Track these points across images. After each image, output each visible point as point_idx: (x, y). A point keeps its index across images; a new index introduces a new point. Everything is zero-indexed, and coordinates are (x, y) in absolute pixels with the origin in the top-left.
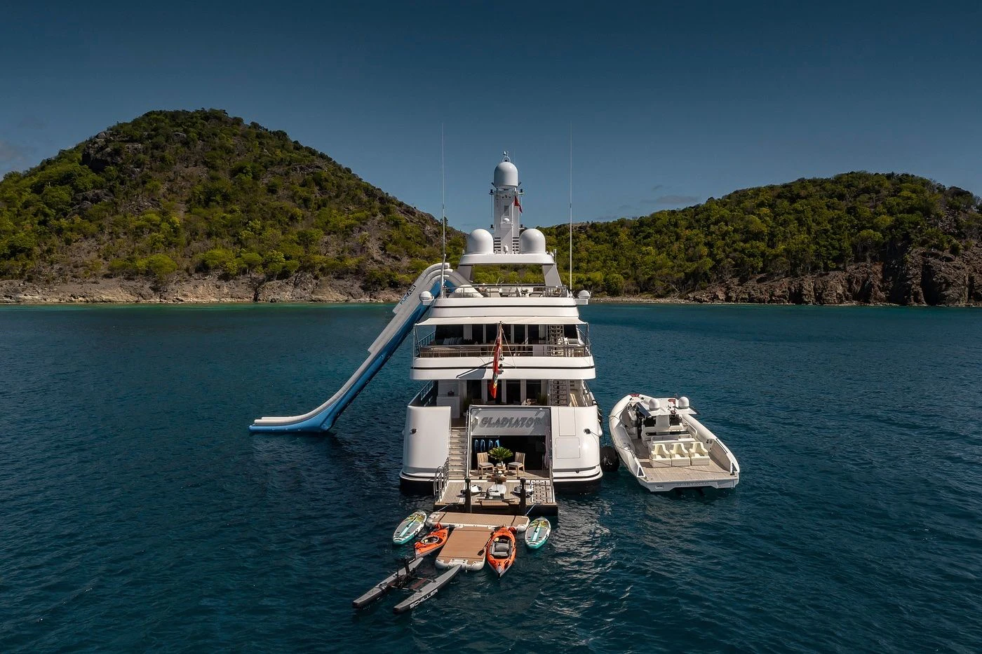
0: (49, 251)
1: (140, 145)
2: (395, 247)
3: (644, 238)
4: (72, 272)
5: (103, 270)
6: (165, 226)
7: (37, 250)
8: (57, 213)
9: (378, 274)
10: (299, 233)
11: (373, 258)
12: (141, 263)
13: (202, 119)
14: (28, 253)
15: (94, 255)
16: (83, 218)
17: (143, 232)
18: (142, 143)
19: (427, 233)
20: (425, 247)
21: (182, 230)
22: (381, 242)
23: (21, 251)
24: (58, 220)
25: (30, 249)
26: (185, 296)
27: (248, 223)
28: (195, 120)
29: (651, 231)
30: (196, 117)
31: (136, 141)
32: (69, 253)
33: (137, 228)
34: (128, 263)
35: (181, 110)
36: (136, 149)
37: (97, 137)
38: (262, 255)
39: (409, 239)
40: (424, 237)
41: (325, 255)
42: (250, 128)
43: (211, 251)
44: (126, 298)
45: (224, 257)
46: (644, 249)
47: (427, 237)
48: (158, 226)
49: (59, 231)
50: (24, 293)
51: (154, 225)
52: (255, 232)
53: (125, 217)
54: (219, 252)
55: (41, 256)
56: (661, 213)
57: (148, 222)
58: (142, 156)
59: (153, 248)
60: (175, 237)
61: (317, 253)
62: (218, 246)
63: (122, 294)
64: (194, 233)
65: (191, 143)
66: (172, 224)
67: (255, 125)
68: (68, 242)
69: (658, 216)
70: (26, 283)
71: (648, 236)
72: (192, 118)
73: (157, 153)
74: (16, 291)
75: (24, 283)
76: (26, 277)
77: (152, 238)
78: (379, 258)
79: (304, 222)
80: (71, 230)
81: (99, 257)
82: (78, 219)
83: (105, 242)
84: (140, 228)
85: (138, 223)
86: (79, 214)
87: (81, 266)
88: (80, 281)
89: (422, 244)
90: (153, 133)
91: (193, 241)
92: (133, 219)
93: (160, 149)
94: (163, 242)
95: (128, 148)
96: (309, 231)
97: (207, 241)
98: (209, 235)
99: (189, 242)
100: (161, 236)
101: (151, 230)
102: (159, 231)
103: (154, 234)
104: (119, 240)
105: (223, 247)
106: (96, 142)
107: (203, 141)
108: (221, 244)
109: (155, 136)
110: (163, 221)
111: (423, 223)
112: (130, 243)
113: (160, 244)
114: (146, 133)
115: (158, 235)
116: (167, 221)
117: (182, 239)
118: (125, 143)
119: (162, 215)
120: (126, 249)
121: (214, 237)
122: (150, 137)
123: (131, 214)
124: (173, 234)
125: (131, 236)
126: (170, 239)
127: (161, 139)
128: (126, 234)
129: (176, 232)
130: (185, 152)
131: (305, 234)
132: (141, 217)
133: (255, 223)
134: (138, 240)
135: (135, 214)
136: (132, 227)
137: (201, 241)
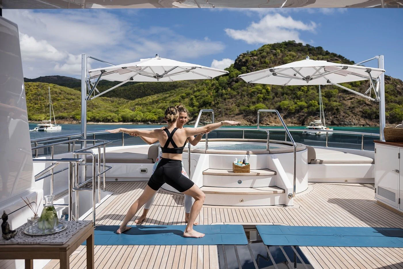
0: (218, 103)
1: (256, 57)
4: (225, 112)
5: (237, 111)
6: (264, 91)
7: (213, 103)
8: (222, 88)
9: (369, 111)
10: (325, 92)
11: (365, 103)
12: (252, 108)
13: (284, 45)
14: (210, 104)
15: (234, 105)
16: (231, 89)
17: (254, 94)
18: (257, 56)
19: (398, 89)
20: (397, 97)
21: (271, 92)
23: (207, 104)
24: (222, 90)
25: (211, 103)
26: (271, 122)
27: (301, 88)
28: (281, 46)
30: (282, 45)
31: (255, 56)
32: (225, 104)
33: (252, 92)
34: (247, 108)
35: (276, 43)
36: (254, 59)
37: (240, 56)
38: (307, 103)
40: (396, 91)
41: (339, 102)
42: (305, 46)
43: (283, 102)
44: (245, 123)
45: (289, 104)
47: (398, 91)
48: (261, 91)
49: (222, 95)
50: (207, 121)
51: (259, 91)
52: (304, 92)
53: (248, 88)
54: (286, 102)
55: (214, 106)
57: (257, 89)
58: (256, 62)
59: (258, 101)
60: (268, 96)
61: (335, 101)
62: (287, 99)
63: (244, 121)
64: (276, 94)
65: (277, 54)
66: (267, 90)
67: (308, 45)
68: (225, 99)
70: (208, 117)
73: (262, 60)
74: (204, 120)
75: (207, 117)
76: (208, 114)
77: (258, 97)
78: (369, 103)
80: (226, 94)
81: (236, 105)
82: (229, 89)
83: (239, 99)
84: (254, 92)
85: (253, 90)
86: (230, 87)
87: (229, 110)
88: (227, 116)
89: (395, 95)
90: (262, 52)
91: (276, 97)
92: (251, 88)
93: (264, 58)
94: (262, 98)
95: (251, 59)
96: (331, 91)
97: (282, 97)
98: (283, 94)
99: (274, 98)
100: (262, 96)
101: (258, 93)
102: (261, 93)
103: (259, 95)
104: (244, 98)
105: (289, 99)
106: (239, 58)
107: (283, 53)
108: (288, 98)
109: (262, 53)
110: (263, 89)
111: (396, 84)
112: (249, 99)
113: (261, 99)
114: (259, 52)
115: (261, 95)
116: (265, 89)
117: (271, 97)
118: (250, 57)
119: (263, 86)
120: (247, 101)
121: (285, 95)
122: (260, 53)
123: (250, 86)
124: (267, 94)
125: (249, 96)
126: (266, 97)
127: (264, 54)
128: (247, 95)
129: (268, 94)
130: (275, 58)
131: (329, 92)
132: (254, 87)
133: (305, 88)
134: (252, 98)
135: (252, 86)
136: (250, 92)
137: (279, 97)
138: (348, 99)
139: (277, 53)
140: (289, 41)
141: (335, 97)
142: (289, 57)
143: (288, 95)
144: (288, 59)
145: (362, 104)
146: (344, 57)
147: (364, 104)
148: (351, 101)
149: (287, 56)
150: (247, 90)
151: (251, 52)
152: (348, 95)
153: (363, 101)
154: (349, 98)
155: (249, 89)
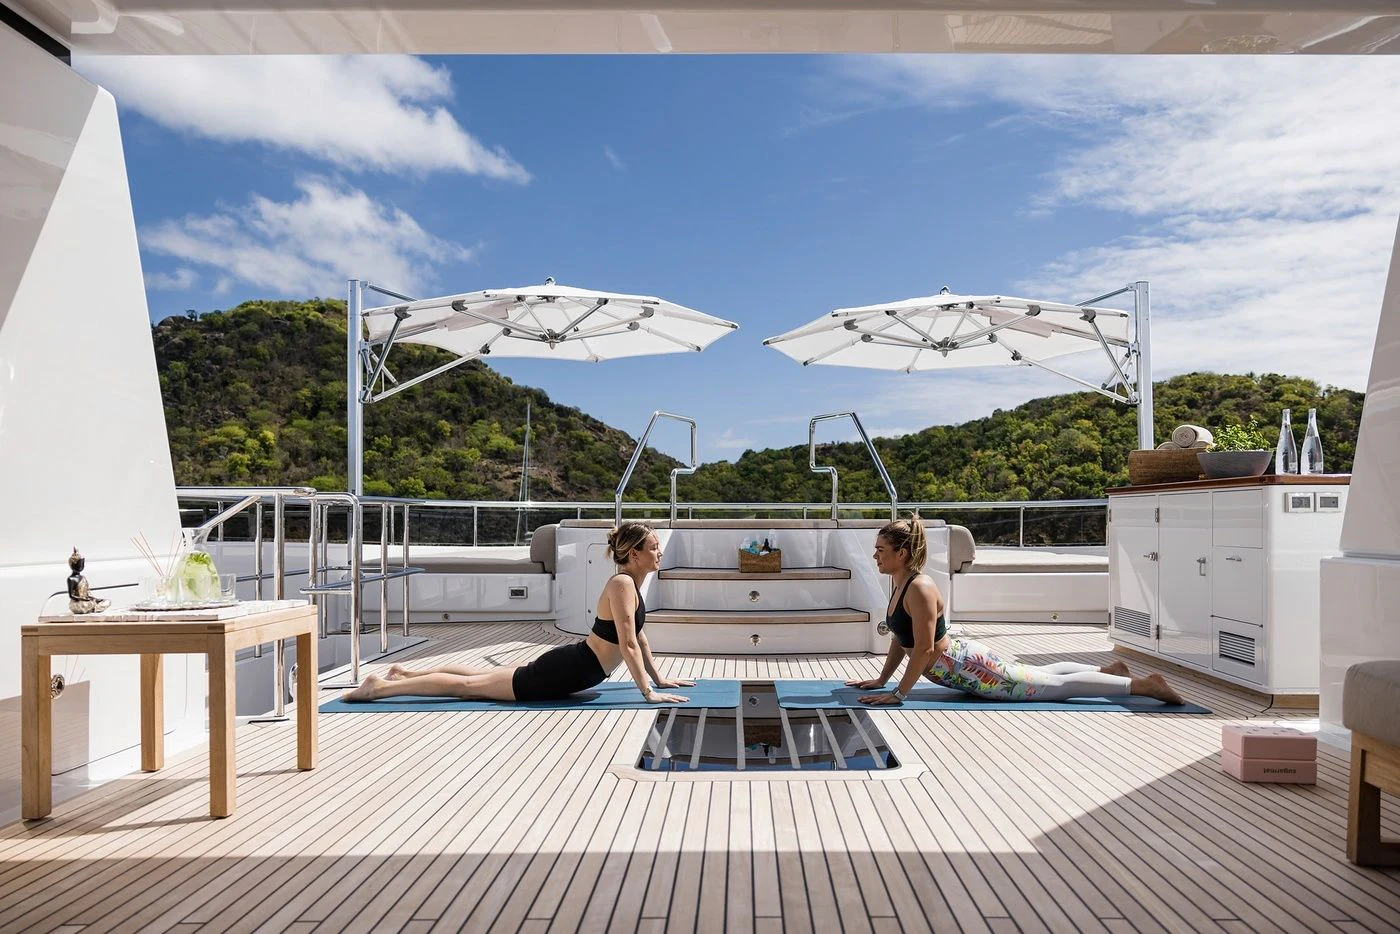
1: (222, 334)
2: (579, 473)
3: (918, 462)
6: (251, 443)
10: (445, 454)
11: (551, 489)
13: (315, 310)
17: (218, 451)
18: (226, 333)
19: (622, 455)
21: (277, 450)
22: (562, 467)
27: (373, 440)
28: (306, 311)
29: (926, 452)
30: (308, 308)
31: (219, 330)
33: (210, 445)
35: (286, 300)
36: (216, 340)
37: (162, 323)
38: (393, 485)
39: (600, 462)
40: (619, 461)
41: (483, 484)
43: (319, 478)
46: (921, 475)
48: (242, 443)
51: (237, 441)
52: (382, 452)
53: (194, 430)
54: (329, 480)
56: (935, 428)
57: (227, 437)
58: (223, 348)
59: (232, 475)
60: (267, 458)
61: (474, 481)
62: (330, 471)
64: (295, 455)
65: (297, 334)
66: (263, 442)
69: (932, 432)
71: (925, 458)
72: (302, 309)
73: (245, 346)
77: (231, 461)
78: (559, 488)
79: (453, 439)
84: (216, 446)
85: (211, 439)
89: (616, 470)
90: (243, 320)
91: (293, 465)
92: (205, 433)
93: (251, 341)
94: (248, 466)
95: (205, 338)
96: (460, 452)
97: (312, 465)
98: (316, 456)
99: (286, 467)
100: (246, 457)
101: (231, 449)
102: (242, 451)
103: (235, 454)
104: (181, 463)
105: (336, 473)
106: (160, 331)
107: (313, 331)
108: (333, 469)
109: (245, 323)
110: (250, 436)
111: (616, 442)
112: (199, 467)
113: (243, 469)
114: (232, 320)
115: (240, 456)
116: (256, 436)
117: (277, 462)
118: (202, 331)
119: (249, 429)
120: (191, 475)
121: (324, 459)
122: (238, 324)
123: (202, 426)
124: (263, 454)
125: (200, 458)
126: (259, 461)
127: (253, 327)
128: (192, 454)
129: (267, 452)
130: (287, 345)
131: (455, 456)
132: (217, 431)
133: (384, 441)
134: (211, 463)
135: (208, 426)
136: (202, 443)
137: (305, 466)
138: (508, 478)
139: (293, 329)
140: (329, 299)
141: (471, 471)
142: (334, 345)
143: (334, 461)
144: (331, 351)
145: (543, 490)
146: (486, 366)
147: (548, 492)
148: (514, 481)
149: (328, 342)
150: (191, 438)
151: (202, 316)
152: (506, 466)
153: (544, 483)
154: (508, 473)
155: (199, 433)
